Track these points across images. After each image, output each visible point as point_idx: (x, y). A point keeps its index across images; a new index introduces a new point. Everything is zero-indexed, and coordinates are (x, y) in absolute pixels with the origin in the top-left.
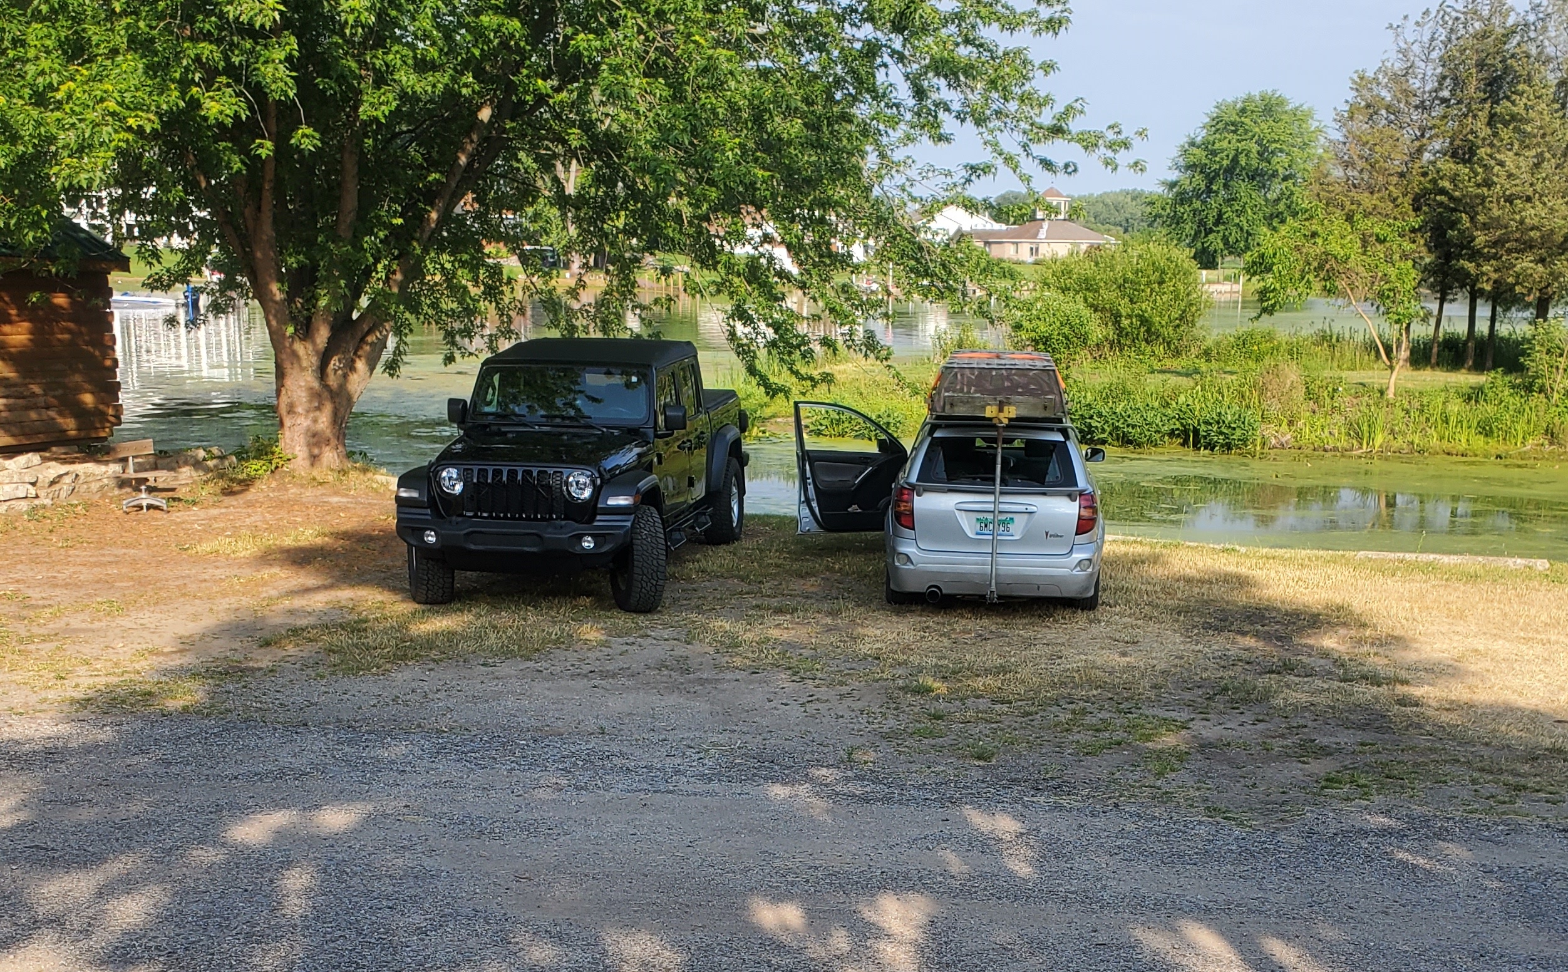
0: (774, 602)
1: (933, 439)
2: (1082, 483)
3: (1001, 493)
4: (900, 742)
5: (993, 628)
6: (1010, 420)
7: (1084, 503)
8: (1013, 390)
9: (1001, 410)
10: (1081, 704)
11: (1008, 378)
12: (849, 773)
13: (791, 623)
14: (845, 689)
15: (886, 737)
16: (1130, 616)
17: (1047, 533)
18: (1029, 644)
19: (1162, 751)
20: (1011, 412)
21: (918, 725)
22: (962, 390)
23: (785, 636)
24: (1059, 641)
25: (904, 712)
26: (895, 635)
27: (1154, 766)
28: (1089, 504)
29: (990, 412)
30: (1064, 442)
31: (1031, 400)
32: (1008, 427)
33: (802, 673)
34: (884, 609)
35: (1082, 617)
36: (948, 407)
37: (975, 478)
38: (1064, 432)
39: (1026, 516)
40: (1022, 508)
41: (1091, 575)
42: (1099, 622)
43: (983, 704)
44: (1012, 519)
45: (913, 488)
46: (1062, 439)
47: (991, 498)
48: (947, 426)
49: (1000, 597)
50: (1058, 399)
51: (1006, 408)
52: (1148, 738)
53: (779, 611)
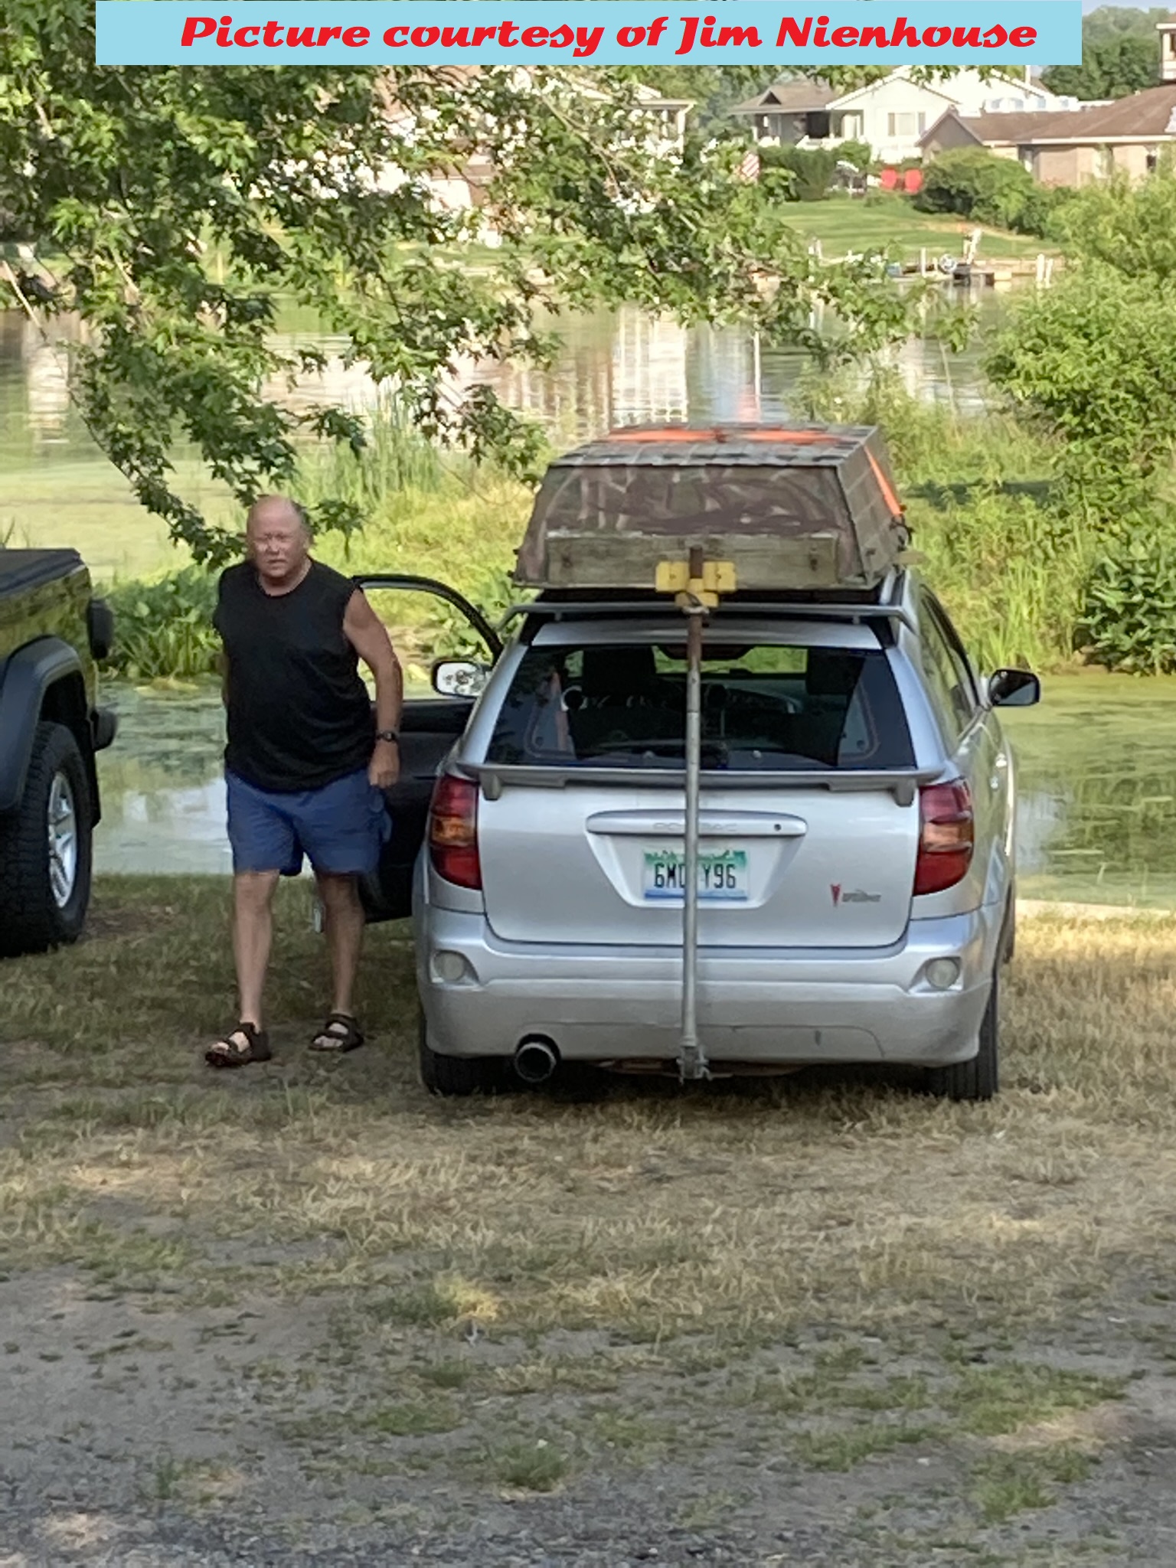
0: (112, 1099)
1: (532, 650)
2: (926, 758)
3: (703, 788)
4: (323, 1446)
5: (693, 1152)
6: (724, 596)
7: (932, 811)
8: (727, 519)
9: (695, 573)
10: (854, 1339)
11: (714, 490)
12: (145, 1526)
13: (144, 1150)
14: (225, 1314)
15: (291, 1435)
16: (1079, 1115)
17: (836, 891)
18: (772, 1189)
19: (1025, 1456)
20: (724, 576)
21: (388, 1402)
22: (592, 522)
23: (114, 1182)
24: (862, 1181)
25: (362, 1369)
26: (412, 1172)
27: (982, 1494)
28: (947, 811)
29: (667, 577)
30: (882, 653)
31: (776, 543)
32: (716, 616)
33: (121, 1280)
34: (410, 1109)
35: (945, 1116)
36: (555, 568)
37: (640, 750)
38: (882, 627)
39: (776, 848)
40: (767, 826)
41: (962, 1000)
42: (990, 1131)
43: (583, 1344)
44: (741, 855)
45: (474, 780)
46: (875, 645)
47: (678, 801)
48: (568, 618)
49: (714, 1064)
50: (846, 540)
51: (708, 567)
52: (999, 1424)
53: (122, 1120)
